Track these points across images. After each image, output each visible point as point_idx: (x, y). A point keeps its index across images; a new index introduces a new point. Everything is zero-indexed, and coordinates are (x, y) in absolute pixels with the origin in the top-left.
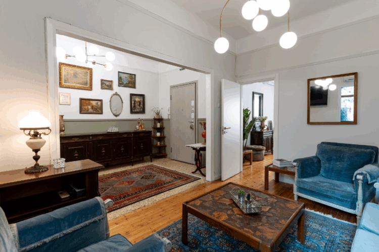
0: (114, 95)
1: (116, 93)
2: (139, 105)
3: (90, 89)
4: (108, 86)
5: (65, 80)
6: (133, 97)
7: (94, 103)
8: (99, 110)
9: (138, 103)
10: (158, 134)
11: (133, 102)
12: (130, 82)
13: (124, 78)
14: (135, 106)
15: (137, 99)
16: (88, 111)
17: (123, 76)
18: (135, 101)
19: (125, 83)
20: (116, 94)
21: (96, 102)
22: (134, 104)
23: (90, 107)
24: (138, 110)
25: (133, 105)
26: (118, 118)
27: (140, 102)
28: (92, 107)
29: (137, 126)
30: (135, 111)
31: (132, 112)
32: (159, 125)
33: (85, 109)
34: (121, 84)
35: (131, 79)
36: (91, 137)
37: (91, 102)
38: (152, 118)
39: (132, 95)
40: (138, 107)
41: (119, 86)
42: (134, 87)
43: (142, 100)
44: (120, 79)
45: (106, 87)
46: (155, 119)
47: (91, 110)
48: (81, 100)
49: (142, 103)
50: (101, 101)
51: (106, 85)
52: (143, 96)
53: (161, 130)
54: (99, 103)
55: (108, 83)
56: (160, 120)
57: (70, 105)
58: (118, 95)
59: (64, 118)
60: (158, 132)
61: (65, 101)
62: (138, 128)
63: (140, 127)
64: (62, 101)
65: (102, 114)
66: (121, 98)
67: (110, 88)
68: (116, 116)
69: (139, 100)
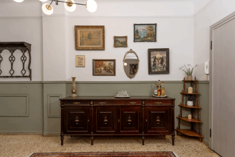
0: (128, 52)
1: (131, 50)
2: (162, 63)
3: (103, 49)
4: (122, 43)
5: (81, 43)
6: (152, 53)
7: (107, 64)
8: (112, 71)
9: (160, 61)
10: (190, 104)
11: (152, 60)
12: (148, 36)
13: (142, 30)
14: (155, 65)
15: (158, 55)
16: (101, 72)
17: (139, 28)
18: (155, 58)
19: (142, 37)
20: (131, 51)
21: (109, 62)
22: (155, 61)
23: (103, 68)
24: (159, 70)
25: (152, 63)
27: (162, 59)
28: (105, 69)
29: (156, 91)
30: (156, 70)
31: (150, 72)
32: (190, 90)
33: (98, 70)
34: (137, 38)
35: (151, 30)
37: (104, 62)
38: (181, 79)
39: (150, 51)
40: (160, 65)
41: (135, 41)
42: (155, 40)
43: (165, 55)
44: (136, 33)
45: (120, 45)
46: (185, 81)
47: (104, 72)
48: (95, 61)
49: (165, 60)
50: (114, 61)
51: (120, 42)
52: (167, 50)
53: (194, 97)
54: (112, 63)
55: (122, 40)
56: (194, 83)
57: (84, 67)
58: (134, 52)
59: (76, 80)
60: (189, 100)
61: (80, 63)
62: (156, 94)
63: (159, 93)
64: (78, 64)
65: (115, 75)
66: (137, 56)
67: (125, 45)
68: (131, 78)
69: (161, 57)
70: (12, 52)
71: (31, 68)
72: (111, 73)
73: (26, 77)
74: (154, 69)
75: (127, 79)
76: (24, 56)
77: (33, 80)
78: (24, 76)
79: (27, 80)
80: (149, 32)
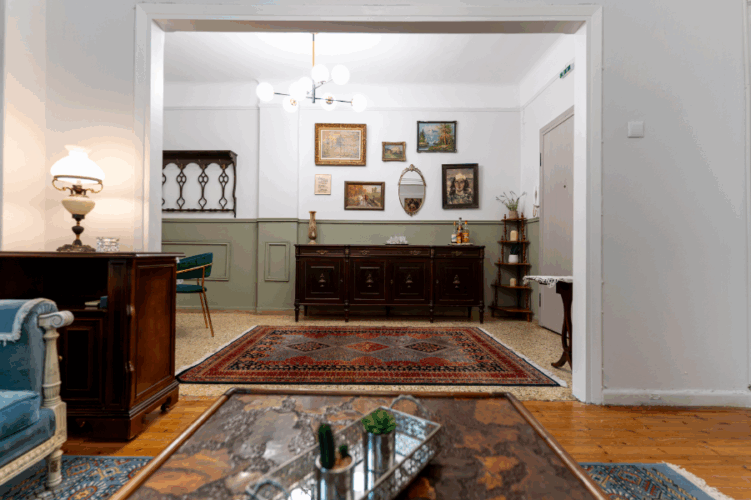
0: (408, 170)
1: (412, 165)
2: (465, 189)
3: (363, 163)
4: (395, 154)
5: (324, 153)
6: (449, 171)
7: (369, 189)
9: (462, 185)
10: (513, 259)
11: (449, 183)
12: (442, 141)
13: (430, 133)
14: (453, 193)
15: (460, 176)
16: (358, 204)
17: (427, 129)
18: (454, 181)
19: (431, 143)
20: (413, 169)
21: (374, 187)
22: (453, 186)
23: (361, 198)
24: (461, 202)
25: (449, 189)
26: (416, 217)
27: (466, 182)
28: (366, 198)
29: (453, 236)
30: (455, 202)
31: (446, 205)
32: (514, 236)
34: (423, 146)
35: (446, 132)
36: (347, 251)
37: (364, 187)
38: (500, 218)
39: (446, 168)
40: (462, 193)
41: (418, 151)
42: (453, 149)
43: (471, 176)
44: (421, 136)
45: (393, 157)
46: (506, 222)
47: (363, 204)
48: (348, 184)
49: (471, 185)
50: (382, 184)
51: (393, 152)
52: (474, 167)
53: (520, 248)
54: (379, 188)
55: (395, 149)
56: (519, 223)
57: (330, 194)
58: (417, 170)
60: (512, 254)
61: (322, 189)
62: (454, 240)
63: (459, 238)
64: (318, 189)
65: (383, 209)
66: (422, 177)
67: (400, 156)
68: (411, 215)
69: (464, 177)
70: (204, 166)
71: (236, 195)
72: (376, 205)
73: (228, 210)
74: (452, 200)
75: (406, 217)
76: (224, 175)
77: (239, 216)
78: (223, 210)
79: (229, 216)
80: (443, 134)
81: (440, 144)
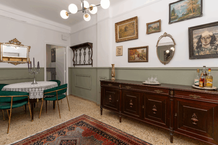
0: (162, 36)
1: (165, 33)
2: (212, 43)
4: (155, 28)
6: (195, 32)
7: (140, 51)
9: (209, 41)
11: (195, 40)
12: (190, 11)
13: (180, 8)
14: (199, 46)
16: (135, 59)
17: (177, 7)
18: (200, 38)
19: (180, 15)
20: (166, 35)
21: (142, 49)
23: (136, 56)
24: (208, 52)
25: (195, 45)
26: (168, 66)
27: (213, 37)
28: (138, 56)
29: (196, 80)
30: (202, 53)
33: (132, 57)
34: (173, 18)
35: (193, 4)
37: (138, 50)
40: (209, 46)
41: (170, 23)
42: (200, 15)
45: (153, 31)
47: (137, 59)
48: (129, 49)
50: (147, 47)
51: (153, 28)
54: (145, 50)
57: (122, 55)
58: (169, 36)
61: (119, 53)
62: (197, 84)
63: (201, 83)
64: (117, 53)
65: (147, 61)
66: (173, 39)
67: (158, 29)
68: (165, 64)
69: (211, 34)
70: (85, 49)
71: (92, 59)
72: (144, 59)
73: (90, 64)
74: (198, 52)
75: (162, 66)
76: (89, 52)
77: (93, 66)
79: (90, 66)
80: (191, 6)
81: (188, 14)
